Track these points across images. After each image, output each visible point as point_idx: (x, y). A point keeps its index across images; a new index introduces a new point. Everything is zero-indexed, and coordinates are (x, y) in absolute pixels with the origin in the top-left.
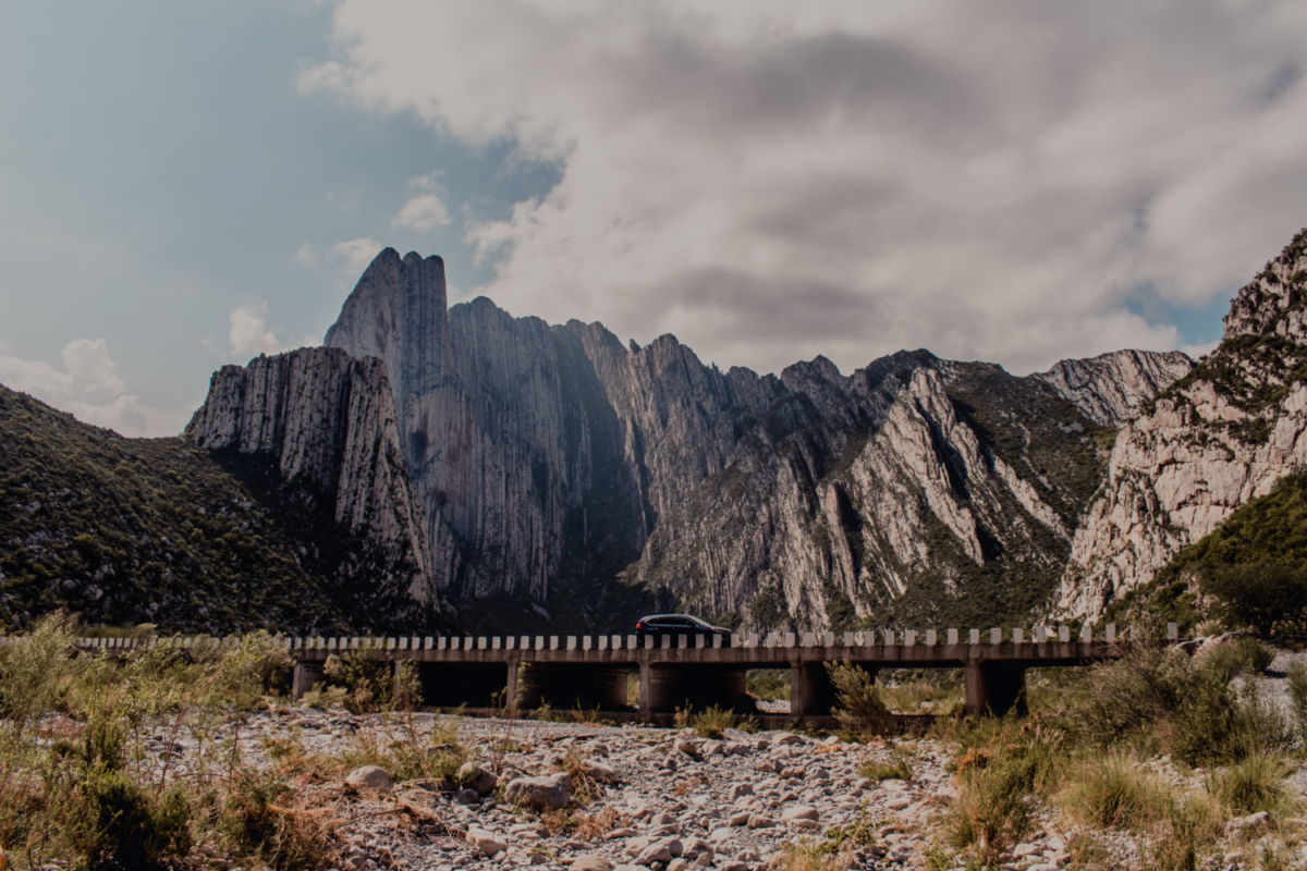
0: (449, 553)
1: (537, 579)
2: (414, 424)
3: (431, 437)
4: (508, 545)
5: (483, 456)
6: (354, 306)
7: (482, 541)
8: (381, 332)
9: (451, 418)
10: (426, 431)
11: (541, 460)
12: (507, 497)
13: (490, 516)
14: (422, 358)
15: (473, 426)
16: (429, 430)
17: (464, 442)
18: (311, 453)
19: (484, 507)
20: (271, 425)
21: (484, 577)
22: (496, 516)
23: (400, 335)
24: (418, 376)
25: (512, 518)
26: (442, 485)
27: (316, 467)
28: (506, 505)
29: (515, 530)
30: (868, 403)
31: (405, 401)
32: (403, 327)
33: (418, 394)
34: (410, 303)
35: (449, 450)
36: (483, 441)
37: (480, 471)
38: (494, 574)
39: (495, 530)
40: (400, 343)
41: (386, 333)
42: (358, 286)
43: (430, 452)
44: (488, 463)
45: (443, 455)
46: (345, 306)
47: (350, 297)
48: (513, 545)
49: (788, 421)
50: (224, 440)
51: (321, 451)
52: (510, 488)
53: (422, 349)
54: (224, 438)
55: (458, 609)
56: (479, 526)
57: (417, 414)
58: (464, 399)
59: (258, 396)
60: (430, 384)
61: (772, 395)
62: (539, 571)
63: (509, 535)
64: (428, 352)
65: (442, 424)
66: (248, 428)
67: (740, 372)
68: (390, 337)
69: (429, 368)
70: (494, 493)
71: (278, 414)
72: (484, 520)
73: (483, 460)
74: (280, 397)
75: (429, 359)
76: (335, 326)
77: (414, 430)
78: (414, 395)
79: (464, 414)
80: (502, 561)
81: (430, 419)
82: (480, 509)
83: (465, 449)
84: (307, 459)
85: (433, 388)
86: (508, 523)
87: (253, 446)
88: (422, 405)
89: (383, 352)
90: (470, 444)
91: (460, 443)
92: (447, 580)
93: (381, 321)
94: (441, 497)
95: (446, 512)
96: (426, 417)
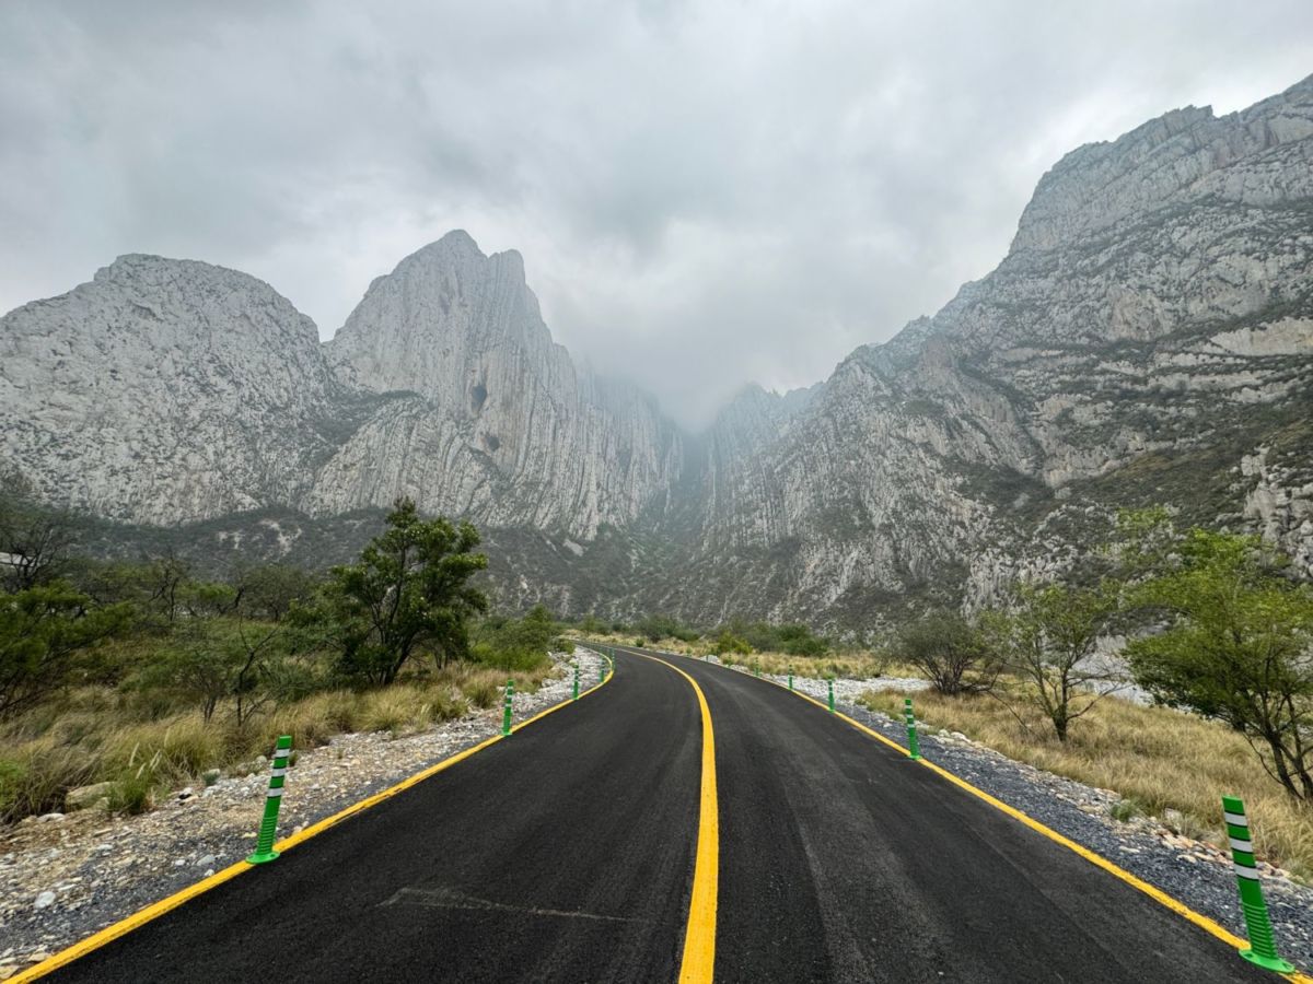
1: (582, 519)
2: (475, 379)
3: (489, 389)
4: (550, 483)
5: (534, 400)
7: (519, 476)
8: (445, 295)
9: (506, 369)
10: (485, 385)
12: (554, 438)
13: (534, 453)
15: (525, 374)
16: (487, 383)
17: (517, 390)
19: (527, 447)
22: (540, 455)
24: (485, 337)
25: (558, 459)
26: (494, 431)
28: (553, 447)
29: (561, 469)
31: (467, 359)
32: (472, 297)
33: (481, 353)
35: (503, 398)
36: (534, 388)
37: (529, 416)
38: (522, 506)
39: (537, 467)
40: (468, 309)
41: (451, 298)
43: (487, 401)
44: (538, 407)
45: (497, 405)
48: (556, 483)
52: (558, 432)
56: (520, 463)
57: (478, 368)
58: (519, 351)
60: (492, 344)
63: (553, 474)
65: (499, 376)
70: (541, 434)
72: (527, 454)
75: (495, 325)
77: (476, 385)
78: (477, 354)
79: (518, 363)
80: (537, 496)
81: (489, 372)
82: (524, 447)
85: (495, 346)
86: (553, 465)
88: (484, 361)
89: (446, 313)
90: (522, 392)
91: (513, 391)
92: (459, 509)
93: (446, 287)
94: (494, 443)
95: (497, 456)
96: (486, 371)
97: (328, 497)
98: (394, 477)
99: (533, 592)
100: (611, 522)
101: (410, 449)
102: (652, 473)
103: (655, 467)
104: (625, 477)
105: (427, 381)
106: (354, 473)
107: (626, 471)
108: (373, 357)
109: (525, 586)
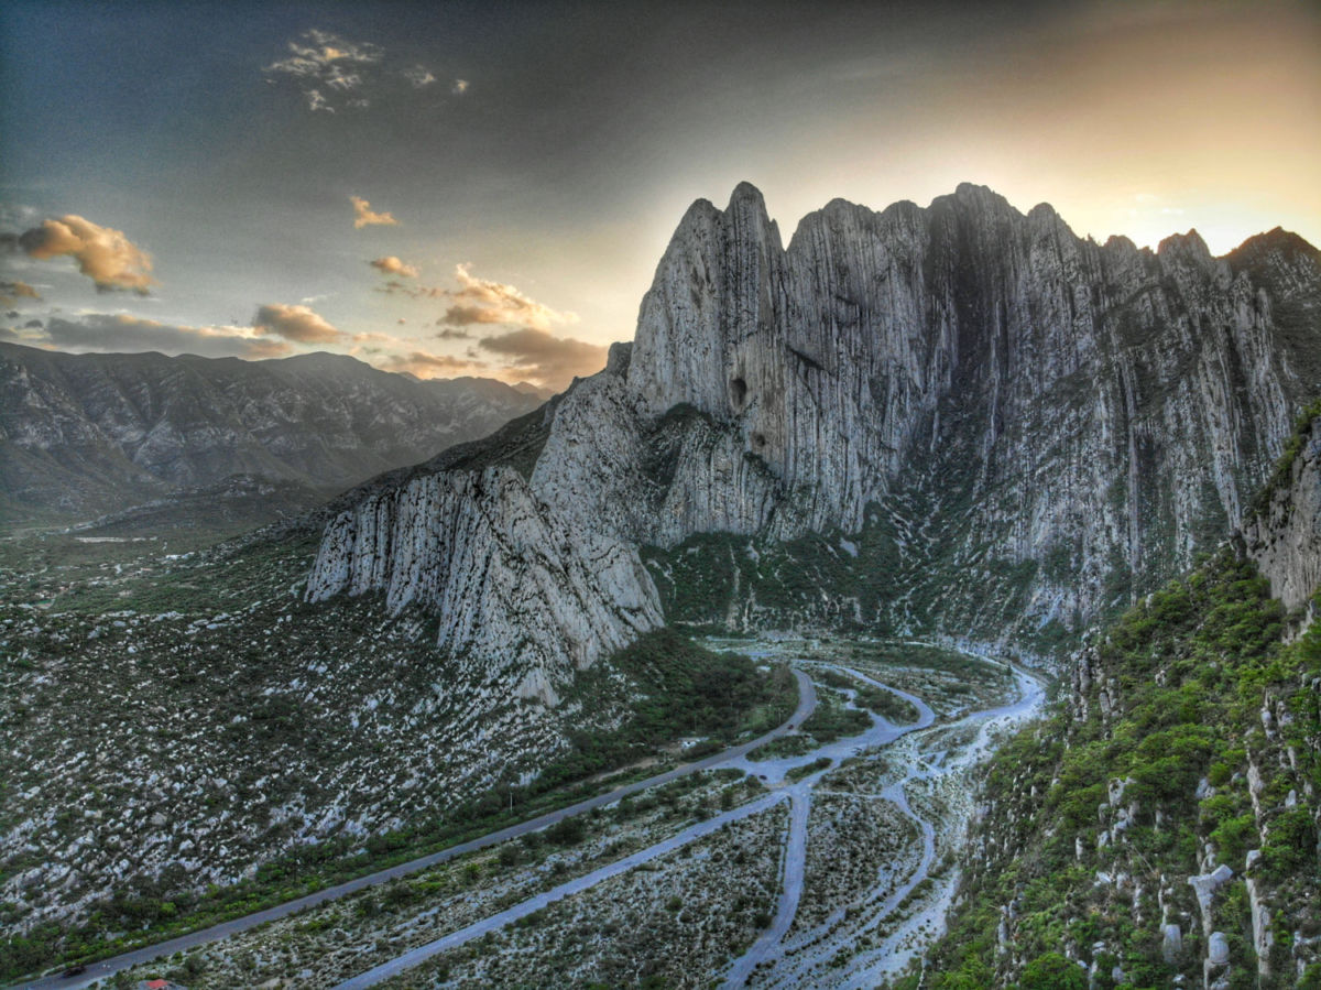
0: (758, 500)
1: (850, 513)
2: (734, 370)
3: (749, 383)
4: (820, 484)
5: (795, 398)
6: (666, 268)
7: (793, 481)
8: (696, 288)
9: (765, 364)
10: (744, 378)
11: (884, 372)
13: (802, 457)
14: (738, 306)
15: (785, 370)
16: (746, 377)
17: (778, 386)
18: (425, 577)
19: (796, 449)
20: (382, 563)
21: (790, 520)
22: (808, 456)
23: (716, 287)
24: (736, 324)
25: (824, 456)
26: (760, 429)
27: (431, 589)
28: (818, 445)
29: (828, 467)
30: (1213, 310)
31: (724, 352)
32: (718, 277)
33: (735, 343)
34: (726, 250)
35: (764, 395)
36: (795, 384)
37: (792, 415)
38: (802, 515)
39: (807, 470)
40: (716, 294)
41: (701, 288)
42: (669, 247)
43: (749, 398)
44: (800, 405)
45: (759, 401)
46: (658, 271)
47: (662, 260)
48: (826, 482)
49: (1144, 316)
50: (336, 588)
51: (435, 573)
52: (822, 428)
53: (737, 297)
54: (335, 586)
55: (761, 554)
56: (791, 468)
57: (735, 362)
58: (775, 345)
59: (367, 540)
60: (746, 332)
61: (1144, 275)
62: (852, 505)
63: (820, 473)
64: (743, 299)
65: (757, 370)
66: (358, 570)
67: (1119, 243)
68: (705, 292)
69: (745, 316)
70: (805, 433)
71: (388, 552)
72: (796, 461)
73: (795, 403)
74: (389, 535)
75: (744, 307)
76: (649, 293)
77: (734, 378)
78: (732, 344)
79: (776, 358)
80: (811, 501)
81: (747, 366)
82: (792, 451)
83: (779, 393)
84: (422, 584)
85: (749, 335)
86: (820, 463)
87: (364, 587)
88: (740, 353)
89: (699, 307)
90: (783, 388)
91: (773, 387)
92: (756, 526)
93: (695, 277)
94: (761, 440)
95: (765, 452)
96: (743, 364)
97: (671, 531)
98: (706, 506)
99: (833, 604)
100: (874, 500)
101: (712, 479)
102: (915, 390)
103: (918, 380)
104: (883, 421)
105: (695, 387)
106: (681, 509)
107: (883, 412)
108: (656, 382)
109: (826, 598)
